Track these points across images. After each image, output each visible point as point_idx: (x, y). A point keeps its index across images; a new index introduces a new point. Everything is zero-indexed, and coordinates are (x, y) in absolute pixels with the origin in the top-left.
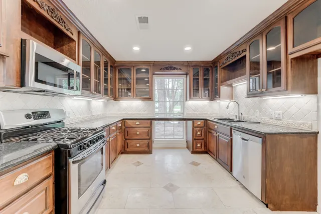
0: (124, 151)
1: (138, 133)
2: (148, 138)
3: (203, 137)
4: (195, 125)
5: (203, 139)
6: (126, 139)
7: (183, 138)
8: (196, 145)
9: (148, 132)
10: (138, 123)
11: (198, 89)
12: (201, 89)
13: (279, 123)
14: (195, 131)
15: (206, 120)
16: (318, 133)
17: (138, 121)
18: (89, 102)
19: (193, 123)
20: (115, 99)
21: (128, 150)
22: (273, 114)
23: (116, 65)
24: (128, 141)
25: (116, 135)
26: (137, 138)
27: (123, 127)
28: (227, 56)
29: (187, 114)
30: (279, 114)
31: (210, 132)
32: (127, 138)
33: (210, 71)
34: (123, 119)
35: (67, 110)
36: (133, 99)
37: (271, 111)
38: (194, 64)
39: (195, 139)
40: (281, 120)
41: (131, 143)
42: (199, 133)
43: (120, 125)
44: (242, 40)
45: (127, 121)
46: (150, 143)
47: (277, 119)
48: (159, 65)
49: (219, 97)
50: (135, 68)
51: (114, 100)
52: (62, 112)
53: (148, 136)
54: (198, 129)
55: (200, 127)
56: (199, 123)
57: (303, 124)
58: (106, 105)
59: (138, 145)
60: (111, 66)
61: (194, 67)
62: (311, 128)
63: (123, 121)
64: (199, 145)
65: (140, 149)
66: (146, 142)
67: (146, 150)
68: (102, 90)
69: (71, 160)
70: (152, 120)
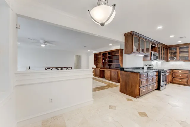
0: (172, 82)
1: (180, 76)
2: (187, 78)
9: (187, 76)
10: (181, 71)
18: (157, 62)
20: (167, 61)
21: (174, 82)
23: (168, 47)
24: (174, 78)
25: (169, 74)
26: (180, 78)
27: (172, 72)
32: (174, 77)
36: (178, 61)
43: (170, 71)
45: (174, 70)
46: (188, 81)
63: (172, 70)
65: (181, 83)
66: (186, 80)
67: (186, 83)
68: (163, 58)
69: (161, 74)
70: (189, 70)
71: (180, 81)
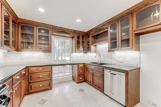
0: (27, 93)
1: (41, 76)
2: (49, 79)
3: (83, 73)
4: (79, 67)
5: (83, 74)
6: (30, 83)
7: (70, 75)
8: (80, 78)
9: (49, 75)
10: (41, 69)
11: (79, 47)
12: (81, 47)
13: (121, 64)
14: (79, 70)
15: (84, 64)
16: (140, 68)
17: (41, 67)
19: (78, 66)
21: (31, 91)
22: (118, 60)
24: (31, 84)
26: (40, 81)
27: (27, 73)
28: (96, 30)
29: (73, 61)
30: (122, 60)
31: (87, 70)
32: (30, 81)
33: (85, 38)
34: (27, 67)
36: (36, 50)
37: (117, 58)
38: (77, 32)
39: (79, 75)
40: (123, 63)
41: (34, 85)
42: (81, 71)
43: (24, 72)
44: (106, 23)
45: (30, 68)
46: (51, 82)
47: (120, 62)
48: (56, 29)
49: (91, 51)
50: (38, 28)
53: (49, 77)
54: (81, 69)
55: (82, 68)
56: (81, 66)
57: (134, 64)
59: (41, 86)
61: (77, 34)
62: (137, 66)
64: (81, 78)
65: (42, 89)
66: (47, 82)
67: (48, 87)
70: (52, 66)
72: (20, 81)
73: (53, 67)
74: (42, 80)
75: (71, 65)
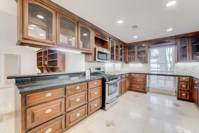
0: (130, 89)
1: (138, 81)
2: (144, 84)
3: (188, 89)
4: (181, 80)
5: (188, 91)
7: (173, 89)
8: (181, 94)
9: (144, 81)
10: (138, 76)
11: (186, 54)
12: (189, 54)
14: (180, 85)
15: (191, 77)
17: (138, 74)
18: (114, 65)
19: (179, 79)
21: (132, 89)
23: (127, 45)
24: (132, 84)
25: (126, 80)
26: (137, 83)
27: (130, 77)
29: (177, 72)
32: (132, 83)
34: (130, 73)
35: (106, 68)
36: (136, 62)
41: (134, 86)
42: (184, 86)
43: (128, 76)
45: (132, 74)
46: (145, 87)
51: (126, 63)
52: (104, 68)
54: (183, 83)
55: (186, 82)
56: (184, 79)
58: (122, 66)
60: (124, 47)
61: (181, 39)
63: (130, 74)
64: (184, 95)
65: (139, 90)
66: (143, 86)
67: (143, 91)
68: (119, 59)
69: (106, 83)
70: (146, 74)
71: (138, 87)
72: (125, 79)
73: (147, 76)
74: (138, 83)
75: (177, 77)
